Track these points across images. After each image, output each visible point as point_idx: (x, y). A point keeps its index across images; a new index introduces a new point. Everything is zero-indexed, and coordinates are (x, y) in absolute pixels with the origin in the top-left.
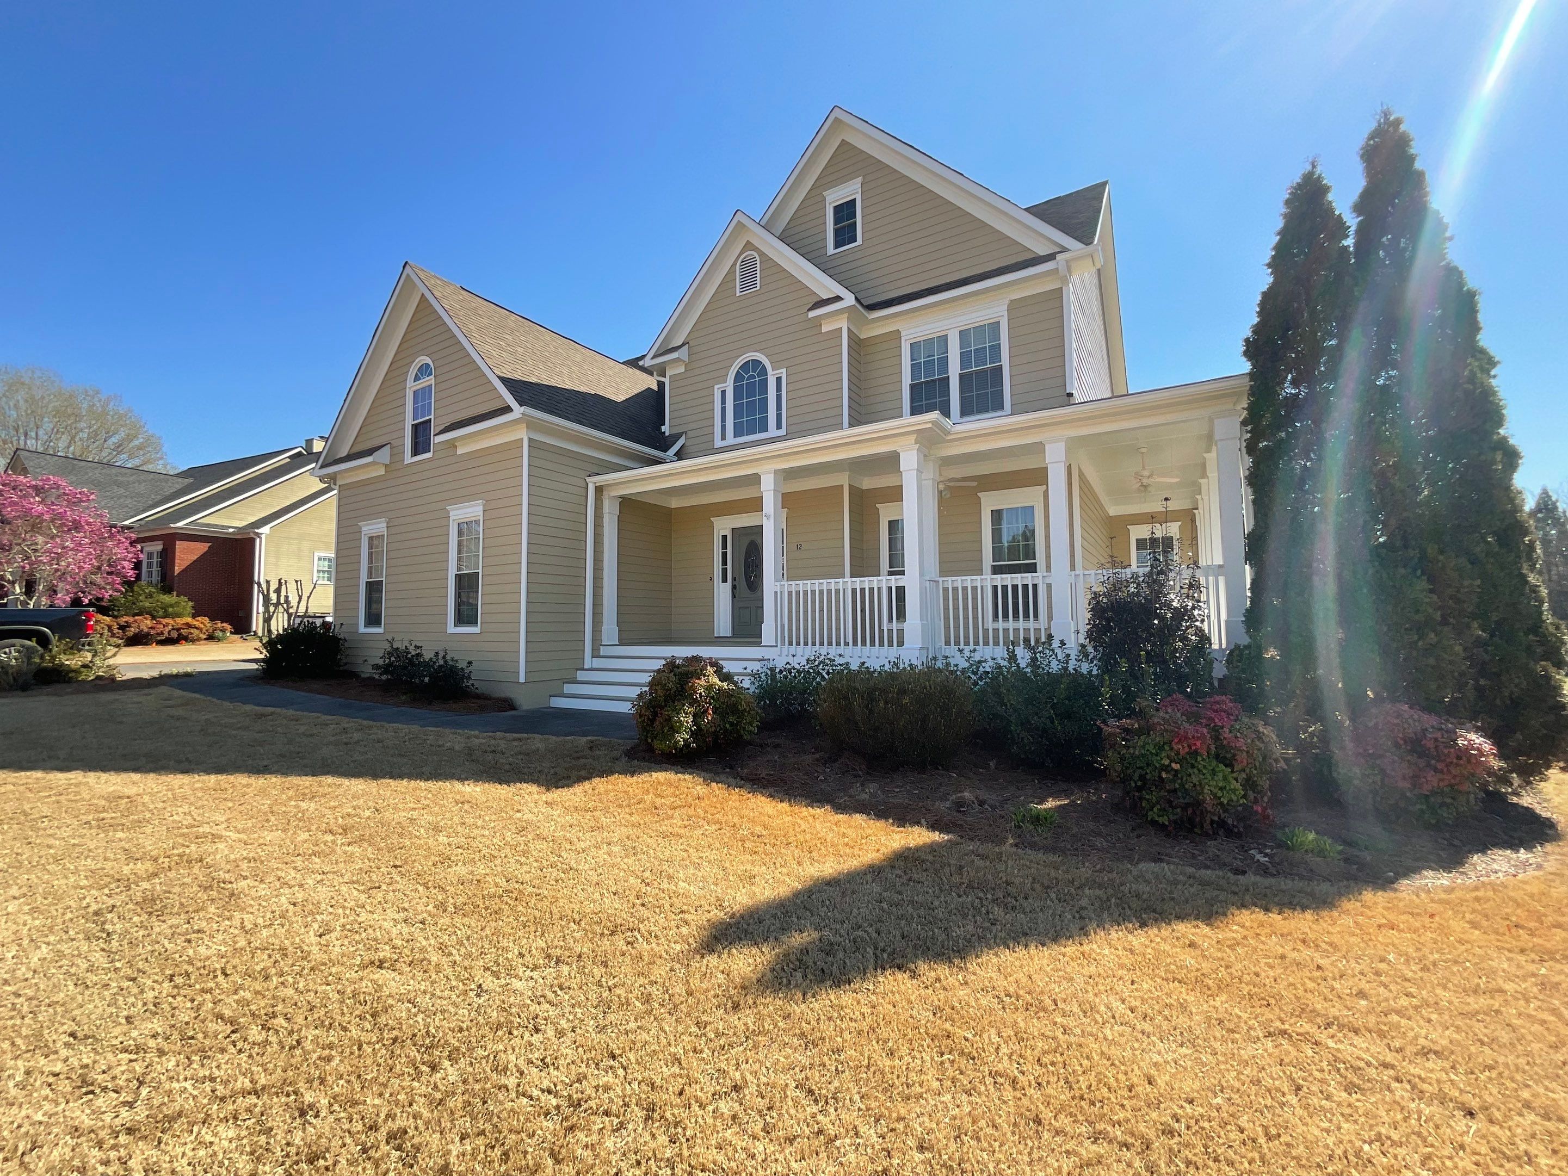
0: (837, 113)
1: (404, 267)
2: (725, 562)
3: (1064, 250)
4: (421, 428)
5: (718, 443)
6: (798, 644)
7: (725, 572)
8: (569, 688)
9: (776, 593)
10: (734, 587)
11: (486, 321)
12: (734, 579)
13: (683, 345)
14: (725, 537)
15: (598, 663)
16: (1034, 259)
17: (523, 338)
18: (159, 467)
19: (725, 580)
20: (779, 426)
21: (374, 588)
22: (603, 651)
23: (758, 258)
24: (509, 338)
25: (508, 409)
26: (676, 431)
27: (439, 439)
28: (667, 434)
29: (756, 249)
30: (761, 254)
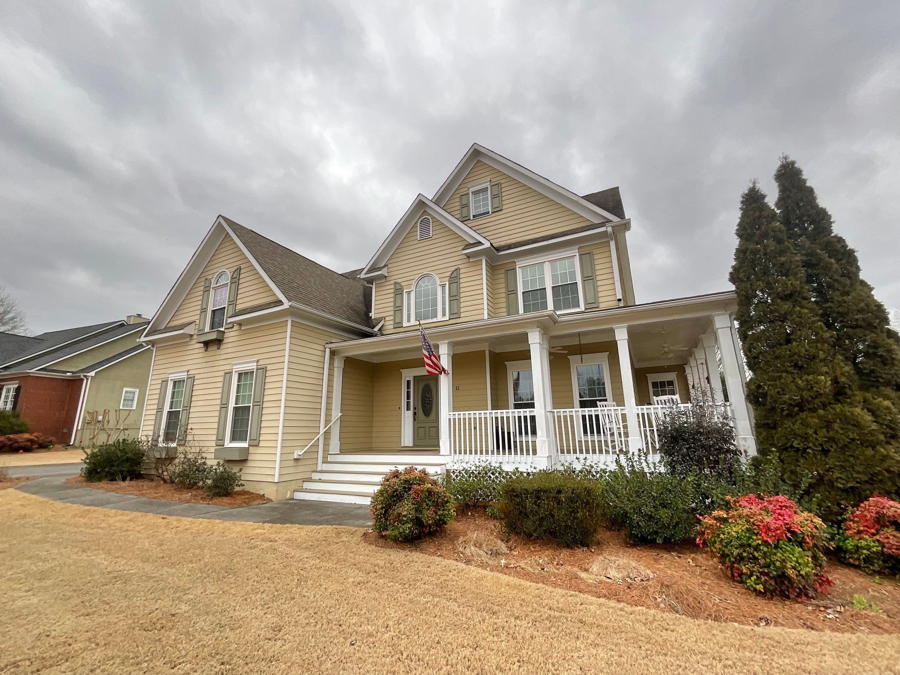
0: (475, 146)
1: (218, 218)
2: (408, 398)
3: (609, 221)
4: (217, 313)
5: (405, 324)
6: (465, 453)
7: (408, 404)
8: (307, 485)
9: (450, 419)
10: (415, 414)
11: (265, 250)
12: (415, 408)
13: (385, 266)
14: (408, 382)
15: (326, 467)
16: (592, 225)
17: (287, 260)
18: (20, 332)
19: (408, 409)
20: (444, 315)
21: (173, 416)
22: (330, 458)
23: (431, 220)
24: (279, 260)
25: (280, 303)
26: (378, 316)
27: (230, 320)
28: (373, 318)
29: (430, 215)
30: (433, 218)
